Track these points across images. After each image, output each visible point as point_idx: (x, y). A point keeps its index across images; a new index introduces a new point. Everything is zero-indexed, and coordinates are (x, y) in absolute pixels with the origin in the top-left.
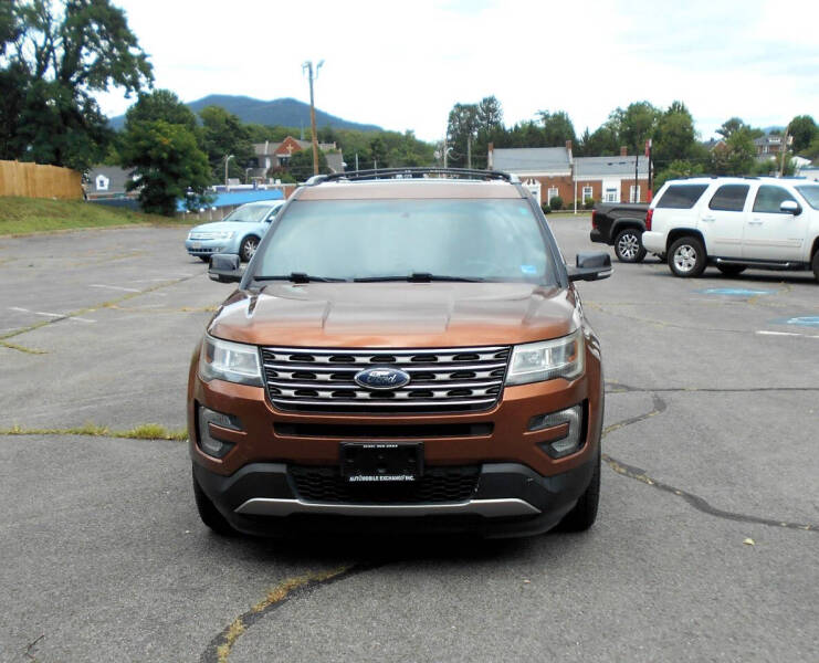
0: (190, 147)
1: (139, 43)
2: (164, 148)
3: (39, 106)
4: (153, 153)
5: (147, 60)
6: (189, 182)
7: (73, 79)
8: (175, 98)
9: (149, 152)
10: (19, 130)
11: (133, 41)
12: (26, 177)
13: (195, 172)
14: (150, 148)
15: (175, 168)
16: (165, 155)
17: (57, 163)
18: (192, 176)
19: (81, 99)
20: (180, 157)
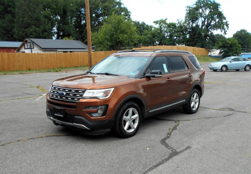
0: (236, 44)
1: (226, 19)
2: (229, 44)
3: (200, 34)
4: (226, 45)
5: (228, 23)
6: (234, 52)
7: (209, 28)
8: (246, 31)
9: (225, 45)
10: (195, 40)
11: (225, 19)
12: (193, 50)
13: (236, 49)
14: (225, 44)
15: (231, 49)
16: (229, 45)
17: (202, 47)
18: (235, 50)
19: (210, 33)
20: (233, 46)
